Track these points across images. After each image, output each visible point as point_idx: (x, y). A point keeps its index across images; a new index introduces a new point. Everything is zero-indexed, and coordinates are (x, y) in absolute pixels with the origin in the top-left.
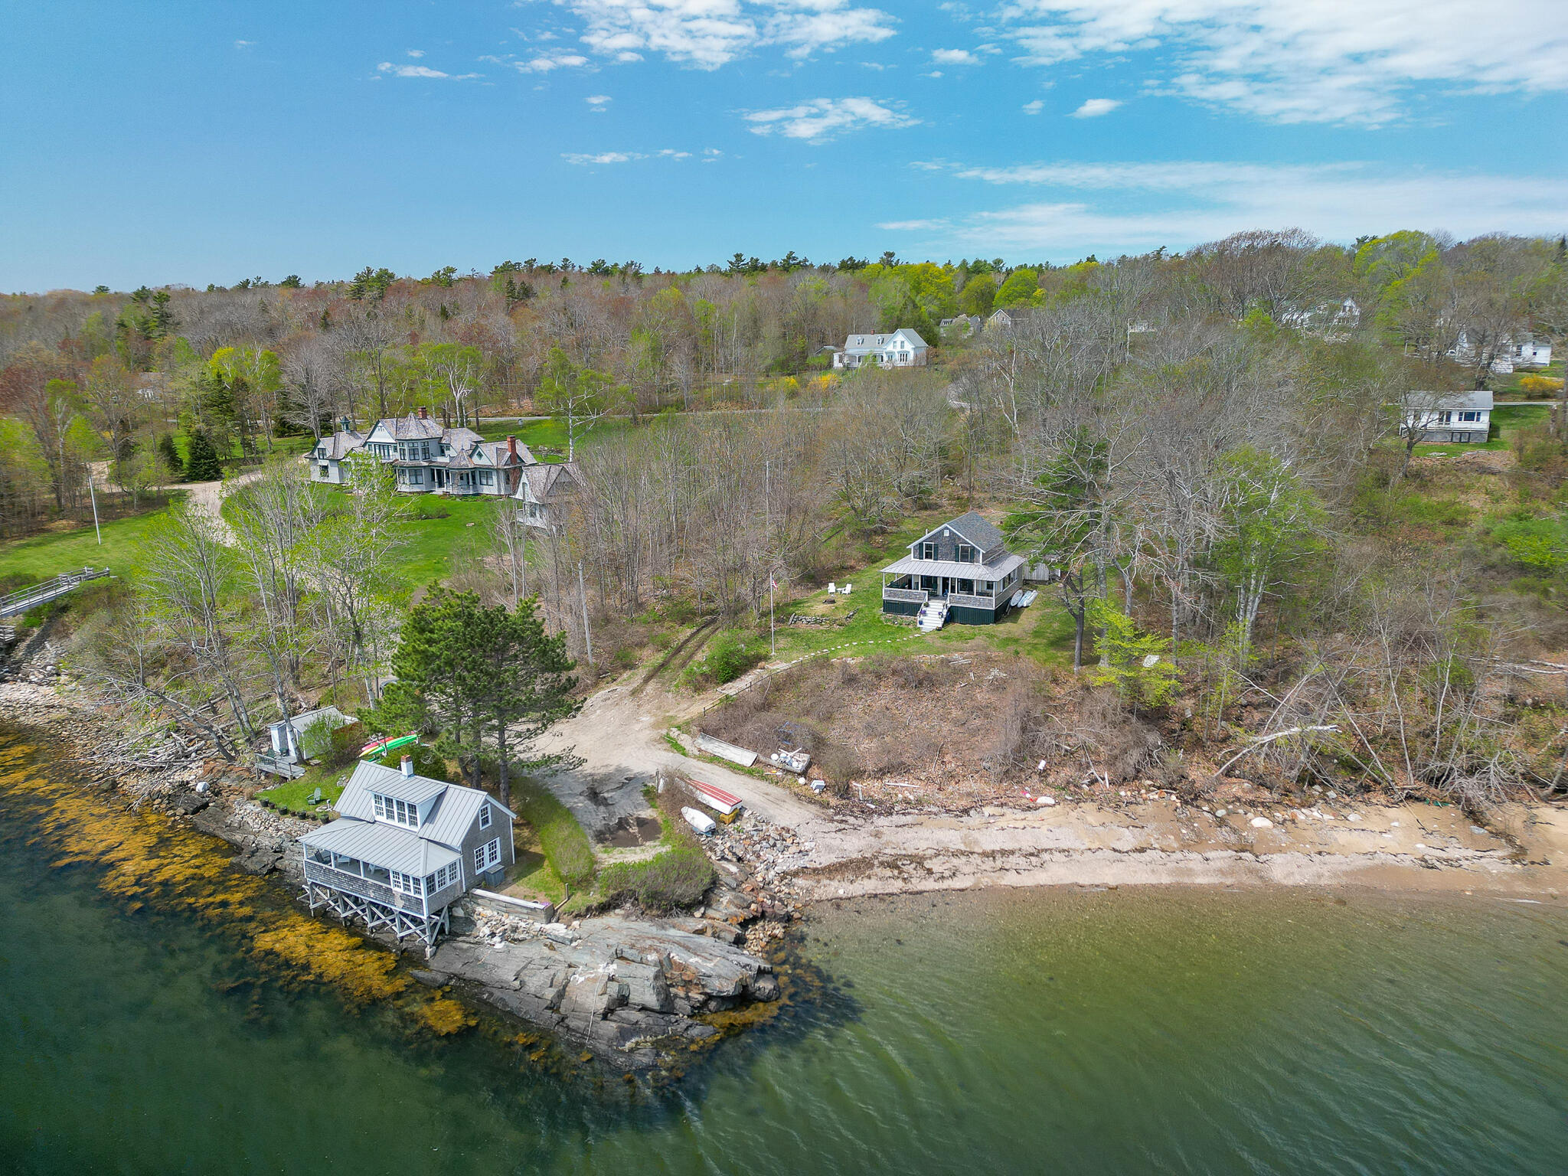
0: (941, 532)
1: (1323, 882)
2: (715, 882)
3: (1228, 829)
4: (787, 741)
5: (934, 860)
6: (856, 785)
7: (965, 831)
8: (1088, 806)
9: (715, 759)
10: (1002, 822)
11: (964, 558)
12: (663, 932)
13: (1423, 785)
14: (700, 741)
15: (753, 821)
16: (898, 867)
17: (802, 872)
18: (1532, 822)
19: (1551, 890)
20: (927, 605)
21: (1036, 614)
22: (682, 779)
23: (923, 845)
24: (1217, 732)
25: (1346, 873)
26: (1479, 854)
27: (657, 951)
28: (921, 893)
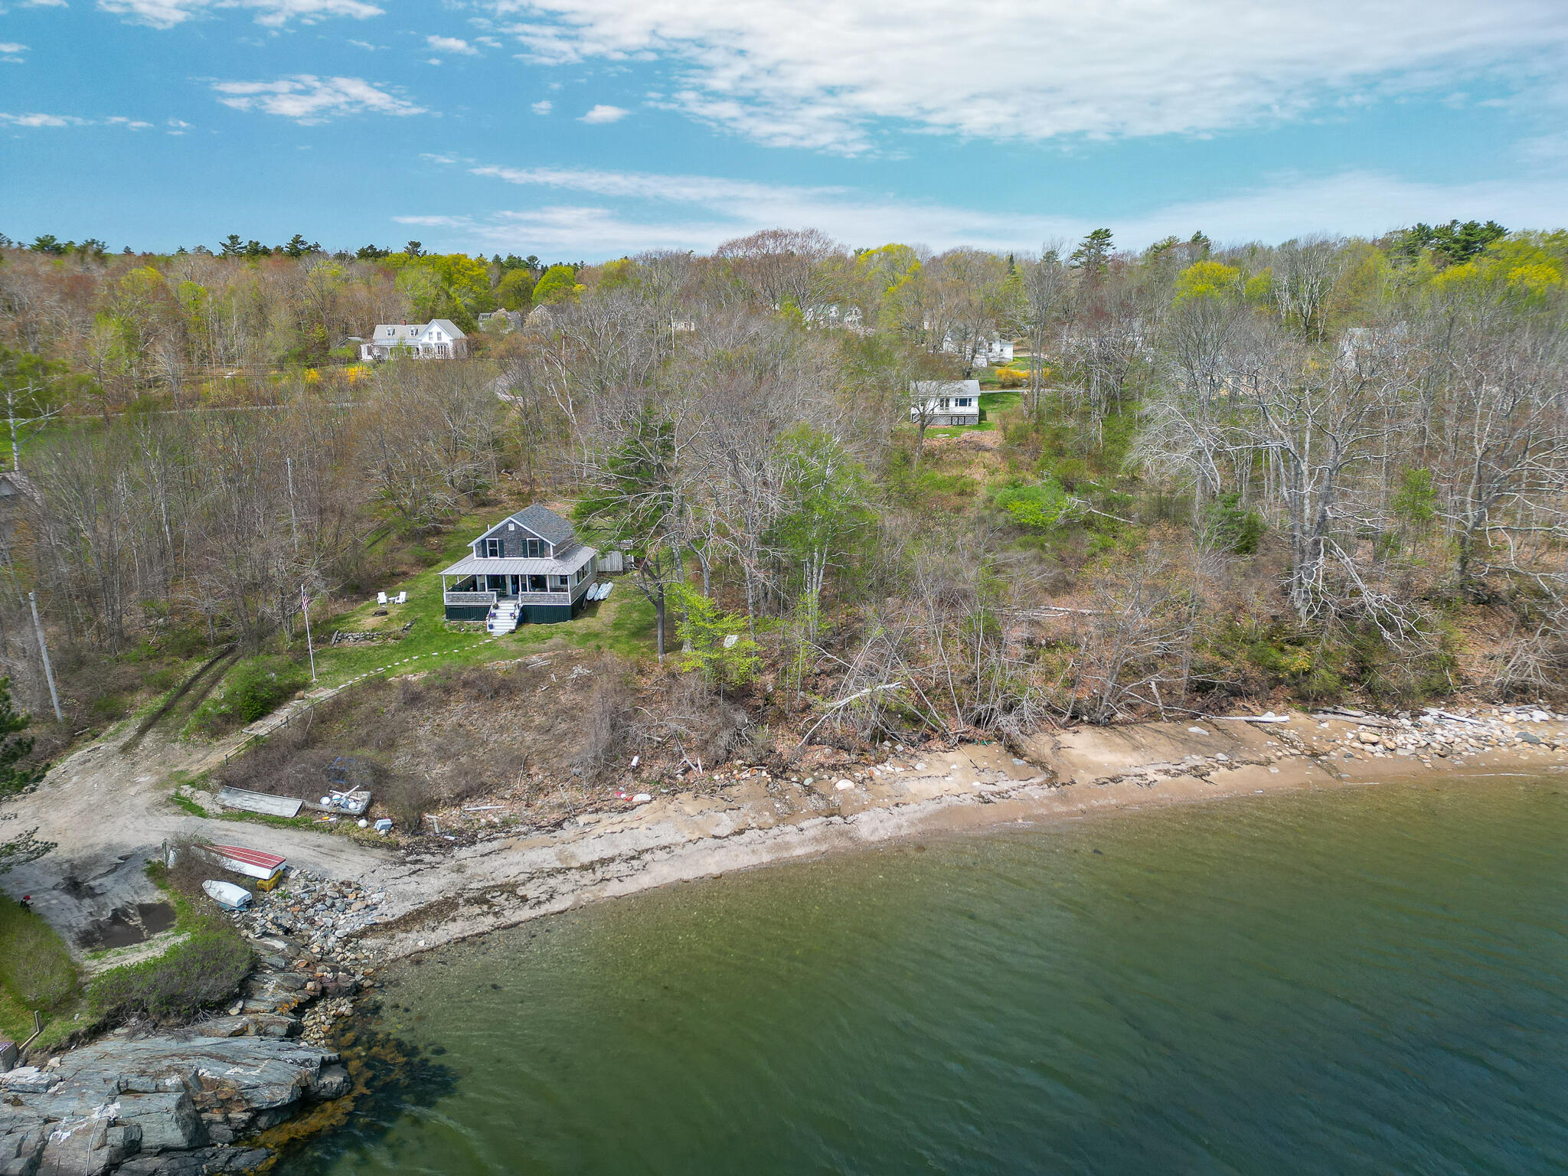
0: (506, 526)
1: (904, 832)
2: (256, 966)
3: (816, 796)
4: (341, 780)
5: (528, 885)
6: (431, 818)
7: (559, 847)
8: (683, 796)
9: (245, 816)
10: (599, 829)
11: (534, 554)
12: (187, 1044)
13: (971, 728)
14: (223, 795)
15: (302, 882)
16: (487, 902)
17: (372, 930)
18: (1057, 748)
19: (1081, 806)
20: (496, 607)
21: (614, 606)
22: (200, 846)
23: (513, 871)
24: (798, 703)
25: (921, 820)
26: (1022, 783)
27: (178, 1071)
28: (515, 925)
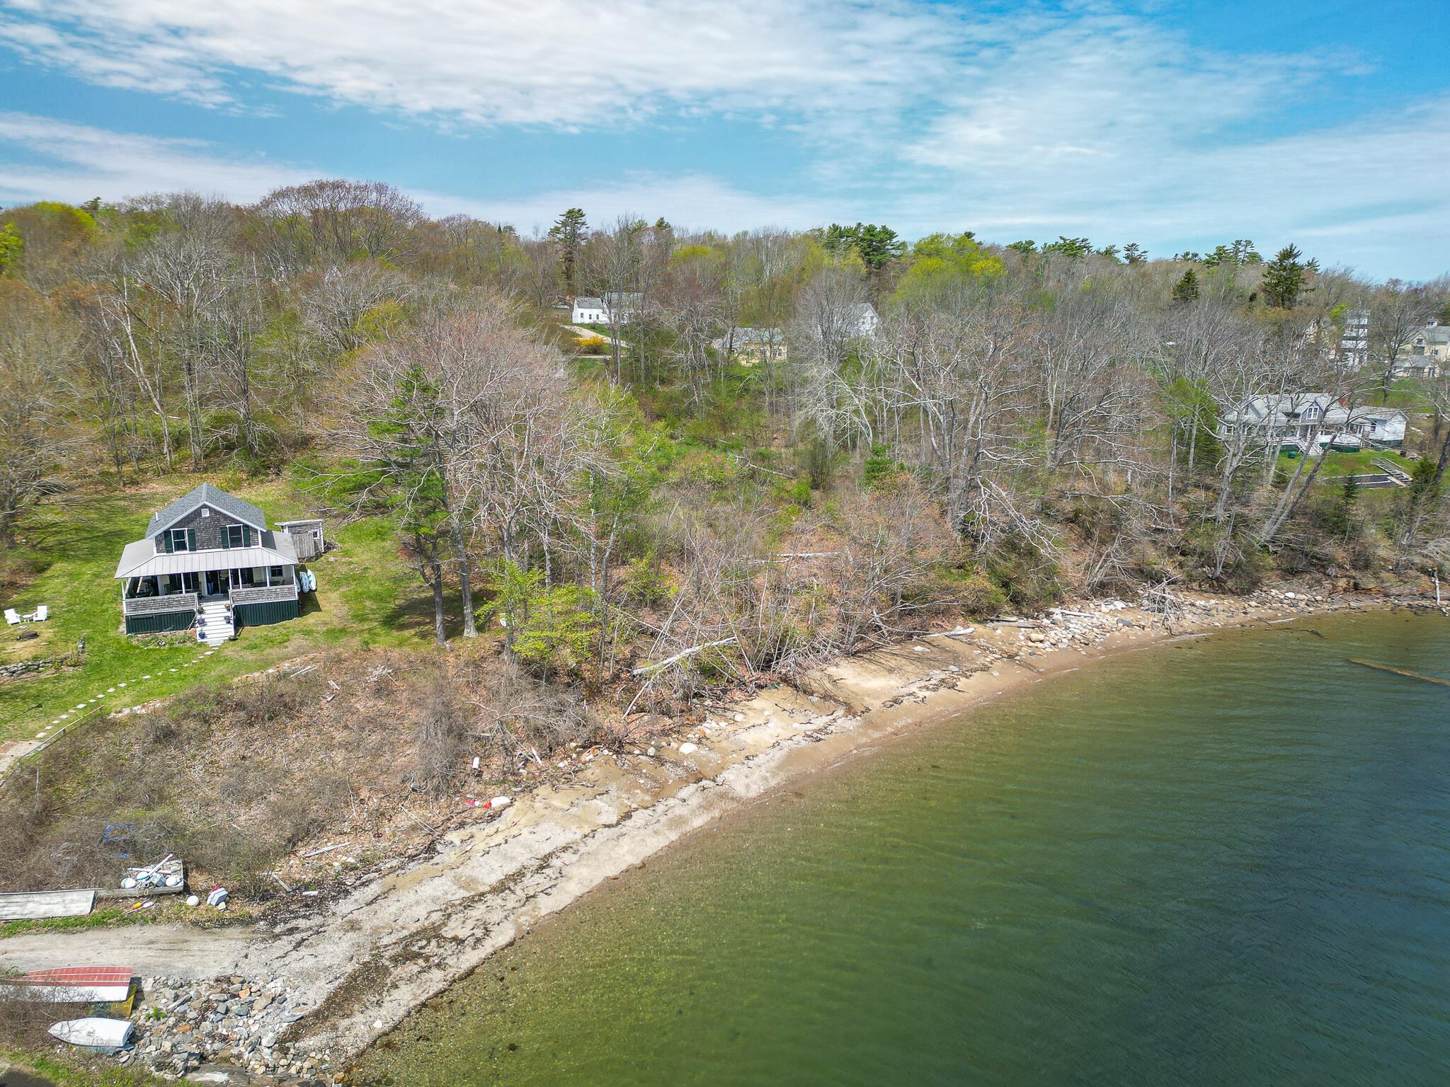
0: (198, 513)
1: (773, 783)
3: (669, 764)
4: (137, 852)
5: (450, 924)
6: (268, 875)
7: (450, 873)
8: (543, 791)
10: (479, 845)
15: (166, 992)
16: (417, 955)
17: (301, 1026)
18: (833, 681)
19: (890, 729)
20: (201, 612)
22: (5, 982)
23: (421, 912)
25: (779, 769)
26: (831, 718)
28: (471, 972)
